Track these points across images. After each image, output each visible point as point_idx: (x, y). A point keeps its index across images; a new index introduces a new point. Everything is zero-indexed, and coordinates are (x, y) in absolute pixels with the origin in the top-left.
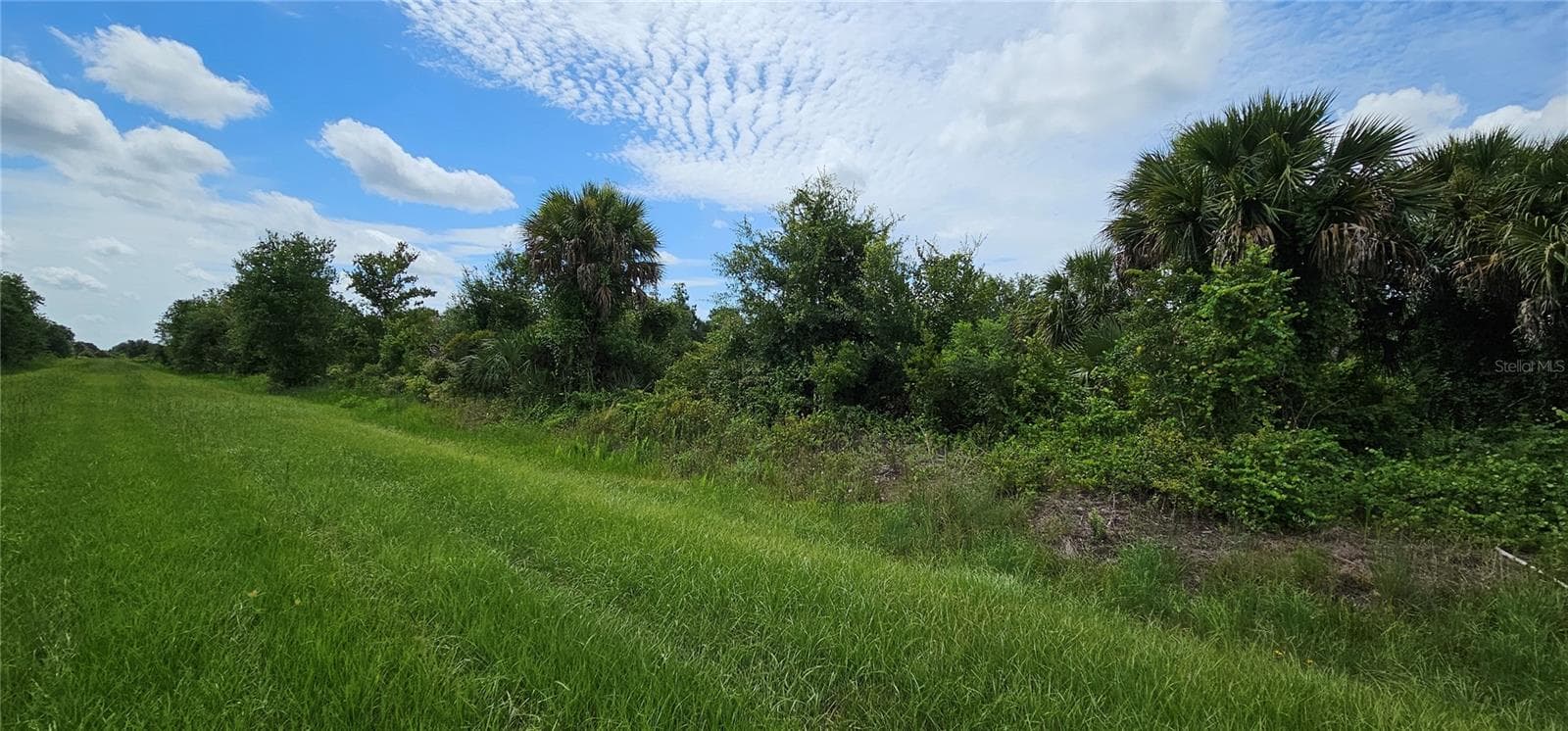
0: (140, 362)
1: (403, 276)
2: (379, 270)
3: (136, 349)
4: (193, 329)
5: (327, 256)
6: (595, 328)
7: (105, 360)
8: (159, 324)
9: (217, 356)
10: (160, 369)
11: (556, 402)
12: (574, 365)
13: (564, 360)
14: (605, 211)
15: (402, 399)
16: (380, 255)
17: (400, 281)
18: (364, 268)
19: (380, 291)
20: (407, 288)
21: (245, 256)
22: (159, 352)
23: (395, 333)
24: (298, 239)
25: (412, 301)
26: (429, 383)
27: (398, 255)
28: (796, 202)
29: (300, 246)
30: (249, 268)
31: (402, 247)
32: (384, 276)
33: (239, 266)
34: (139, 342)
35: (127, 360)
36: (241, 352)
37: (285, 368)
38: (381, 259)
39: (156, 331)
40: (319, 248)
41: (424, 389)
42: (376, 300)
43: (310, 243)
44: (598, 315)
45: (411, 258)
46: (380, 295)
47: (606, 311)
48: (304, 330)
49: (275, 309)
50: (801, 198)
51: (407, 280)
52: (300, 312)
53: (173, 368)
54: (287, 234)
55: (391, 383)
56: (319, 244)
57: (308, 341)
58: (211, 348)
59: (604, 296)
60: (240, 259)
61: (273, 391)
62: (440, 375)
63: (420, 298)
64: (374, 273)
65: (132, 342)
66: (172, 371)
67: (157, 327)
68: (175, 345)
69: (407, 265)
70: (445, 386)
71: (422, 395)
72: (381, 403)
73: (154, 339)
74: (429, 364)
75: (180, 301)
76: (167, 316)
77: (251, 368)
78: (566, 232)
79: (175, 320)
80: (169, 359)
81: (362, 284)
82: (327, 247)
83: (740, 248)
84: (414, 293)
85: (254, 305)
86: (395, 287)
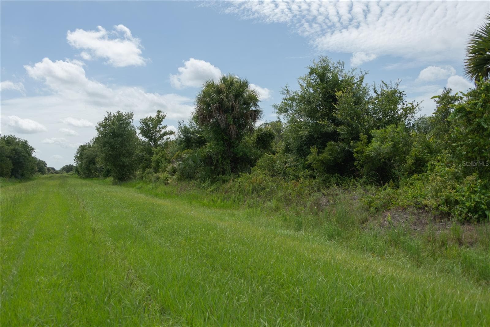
0: (70, 175)
1: (161, 126)
2: (151, 125)
3: (68, 169)
4: (87, 158)
5: (130, 120)
6: (230, 145)
7: (58, 175)
8: (75, 157)
9: (96, 170)
10: (77, 177)
11: (213, 182)
12: (222, 163)
13: (218, 161)
14: (229, 89)
15: (158, 183)
16: (150, 117)
17: (160, 129)
18: (145, 125)
19: (152, 134)
20: (163, 131)
21: (99, 124)
22: (77, 170)
23: (157, 154)
24: (119, 114)
25: (165, 137)
26: (169, 176)
27: (158, 116)
28: (311, 74)
29: (119, 117)
30: (101, 129)
31: (159, 112)
32: (153, 127)
33: (98, 129)
34: (70, 165)
35: (65, 174)
36: (104, 167)
37: (118, 173)
38: (151, 119)
39: (75, 160)
40: (127, 117)
41: (166, 179)
42: (150, 138)
43: (124, 115)
44: (231, 138)
45: (164, 117)
46: (152, 136)
47: (234, 136)
48: (124, 155)
49: (112, 147)
50: (312, 71)
51: (163, 128)
52: (122, 147)
53: (81, 177)
54: (114, 112)
55: (155, 177)
56: (127, 115)
57: (125, 160)
58: (94, 166)
59: (232, 129)
60: (98, 126)
61: (114, 184)
62: (174, 171)
63: (168, 136)
64: (148, 126)
65: (67, 166)
66: (81, 178)
67: (74, 158)
68: (81, 166)
69: (162, 121)
70: (175, 177)
71: (166, 182)
72: (150, 186)
73: (74, 164)
74: (169, 167)
75: (81, 146)
76: (77, 153)
77: (107, 174)
78: (213, 101)
79: (81, 154)
80: (80, 172)
81: (145, 132)
82: (130, 116)
83: (286, 100)
84: (165, 134)
85: (104, 146)
86: (158, 132)
